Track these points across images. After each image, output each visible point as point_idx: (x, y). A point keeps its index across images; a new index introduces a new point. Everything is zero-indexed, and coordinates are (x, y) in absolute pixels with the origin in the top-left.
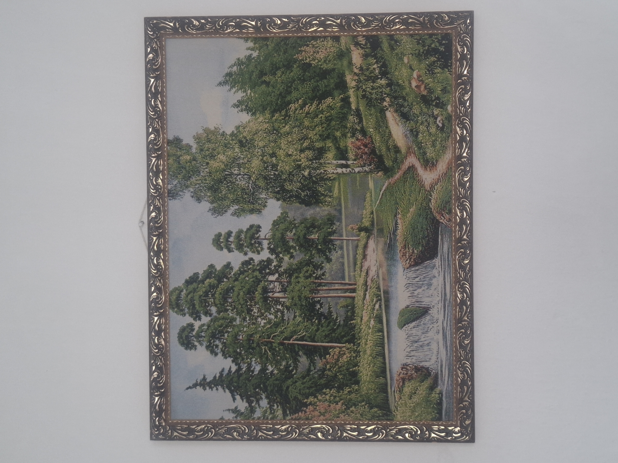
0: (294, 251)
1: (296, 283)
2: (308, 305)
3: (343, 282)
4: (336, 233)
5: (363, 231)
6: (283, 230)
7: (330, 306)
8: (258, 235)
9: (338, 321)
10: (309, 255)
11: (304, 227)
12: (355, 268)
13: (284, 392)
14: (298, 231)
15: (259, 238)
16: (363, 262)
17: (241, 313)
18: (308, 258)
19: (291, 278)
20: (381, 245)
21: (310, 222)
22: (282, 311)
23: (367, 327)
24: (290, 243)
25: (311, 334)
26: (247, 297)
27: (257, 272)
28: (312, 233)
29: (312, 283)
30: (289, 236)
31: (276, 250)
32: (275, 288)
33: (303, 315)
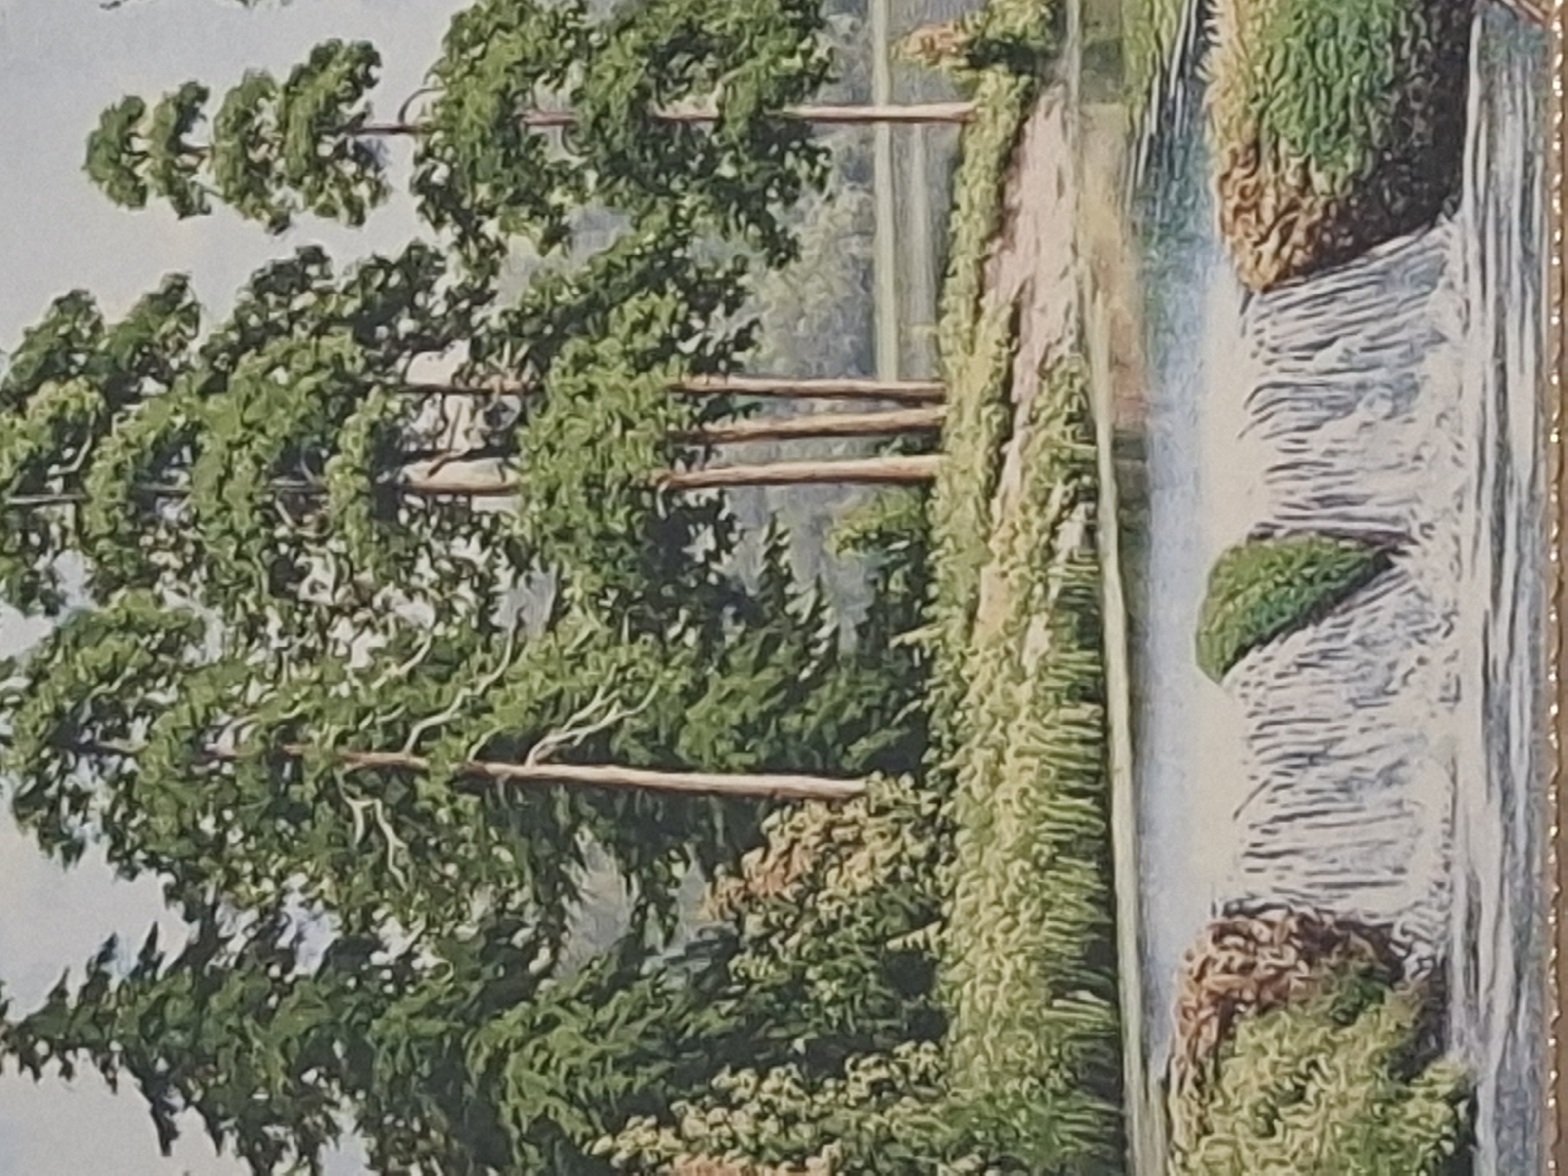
0: (568, 200)
1: (573, 398)
2: (645, 532)
3: (864, 385)
4: (830, 81)
5: (996, 60)
6: (508, 70)
7: (781, 537)
8: (358, 107)
9: (825, 632)
10: (661, 217)
11: (636, 50)
12: (939, 295)
13: (470, 1091)
14: (600, 77)
15: (367, 123)
16: (987, 257)
17: (232, 589)
18: (655, 243)
19: (543, 369)
20: (1105, 150)
21: (676, 15)
22: (481, 577)
23: (1005, 666)
24: (547, 150)
25: (652, 716)
26: (273, 493)
27: (341, 334)
28: (683, 87)
29: (670, 397)
30: (542, 107)
31: (462, 198)
32: (448, 431)
33: (613, 595)
